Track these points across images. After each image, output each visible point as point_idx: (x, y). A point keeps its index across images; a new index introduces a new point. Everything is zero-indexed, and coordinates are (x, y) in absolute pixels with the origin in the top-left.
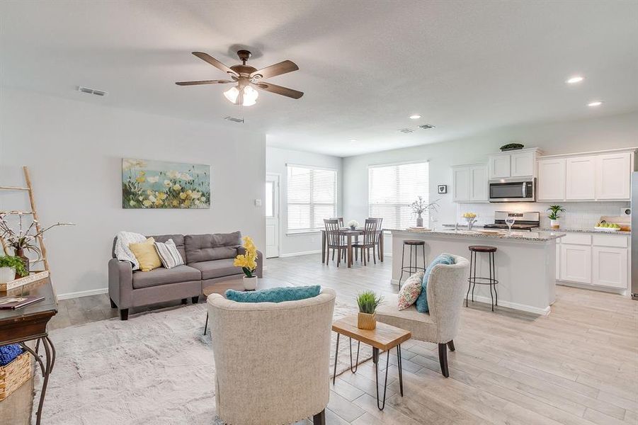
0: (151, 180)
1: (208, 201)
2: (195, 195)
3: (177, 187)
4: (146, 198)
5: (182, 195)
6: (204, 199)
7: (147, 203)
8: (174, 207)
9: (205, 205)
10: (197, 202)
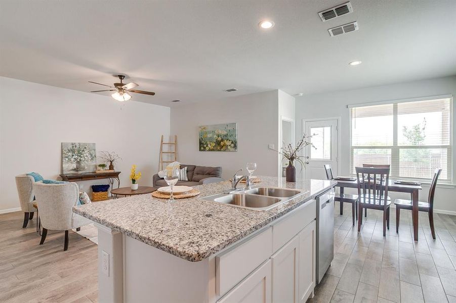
0: (209, 136)
1: (235, 147)
2: (228, 143)
3: (220, 139)
4: (207, 146)
5: (222, 143)
6: (233, 145)
7: (207, 148)
8: (218, 150)
9: (233, 149)
10: (229, 147)
